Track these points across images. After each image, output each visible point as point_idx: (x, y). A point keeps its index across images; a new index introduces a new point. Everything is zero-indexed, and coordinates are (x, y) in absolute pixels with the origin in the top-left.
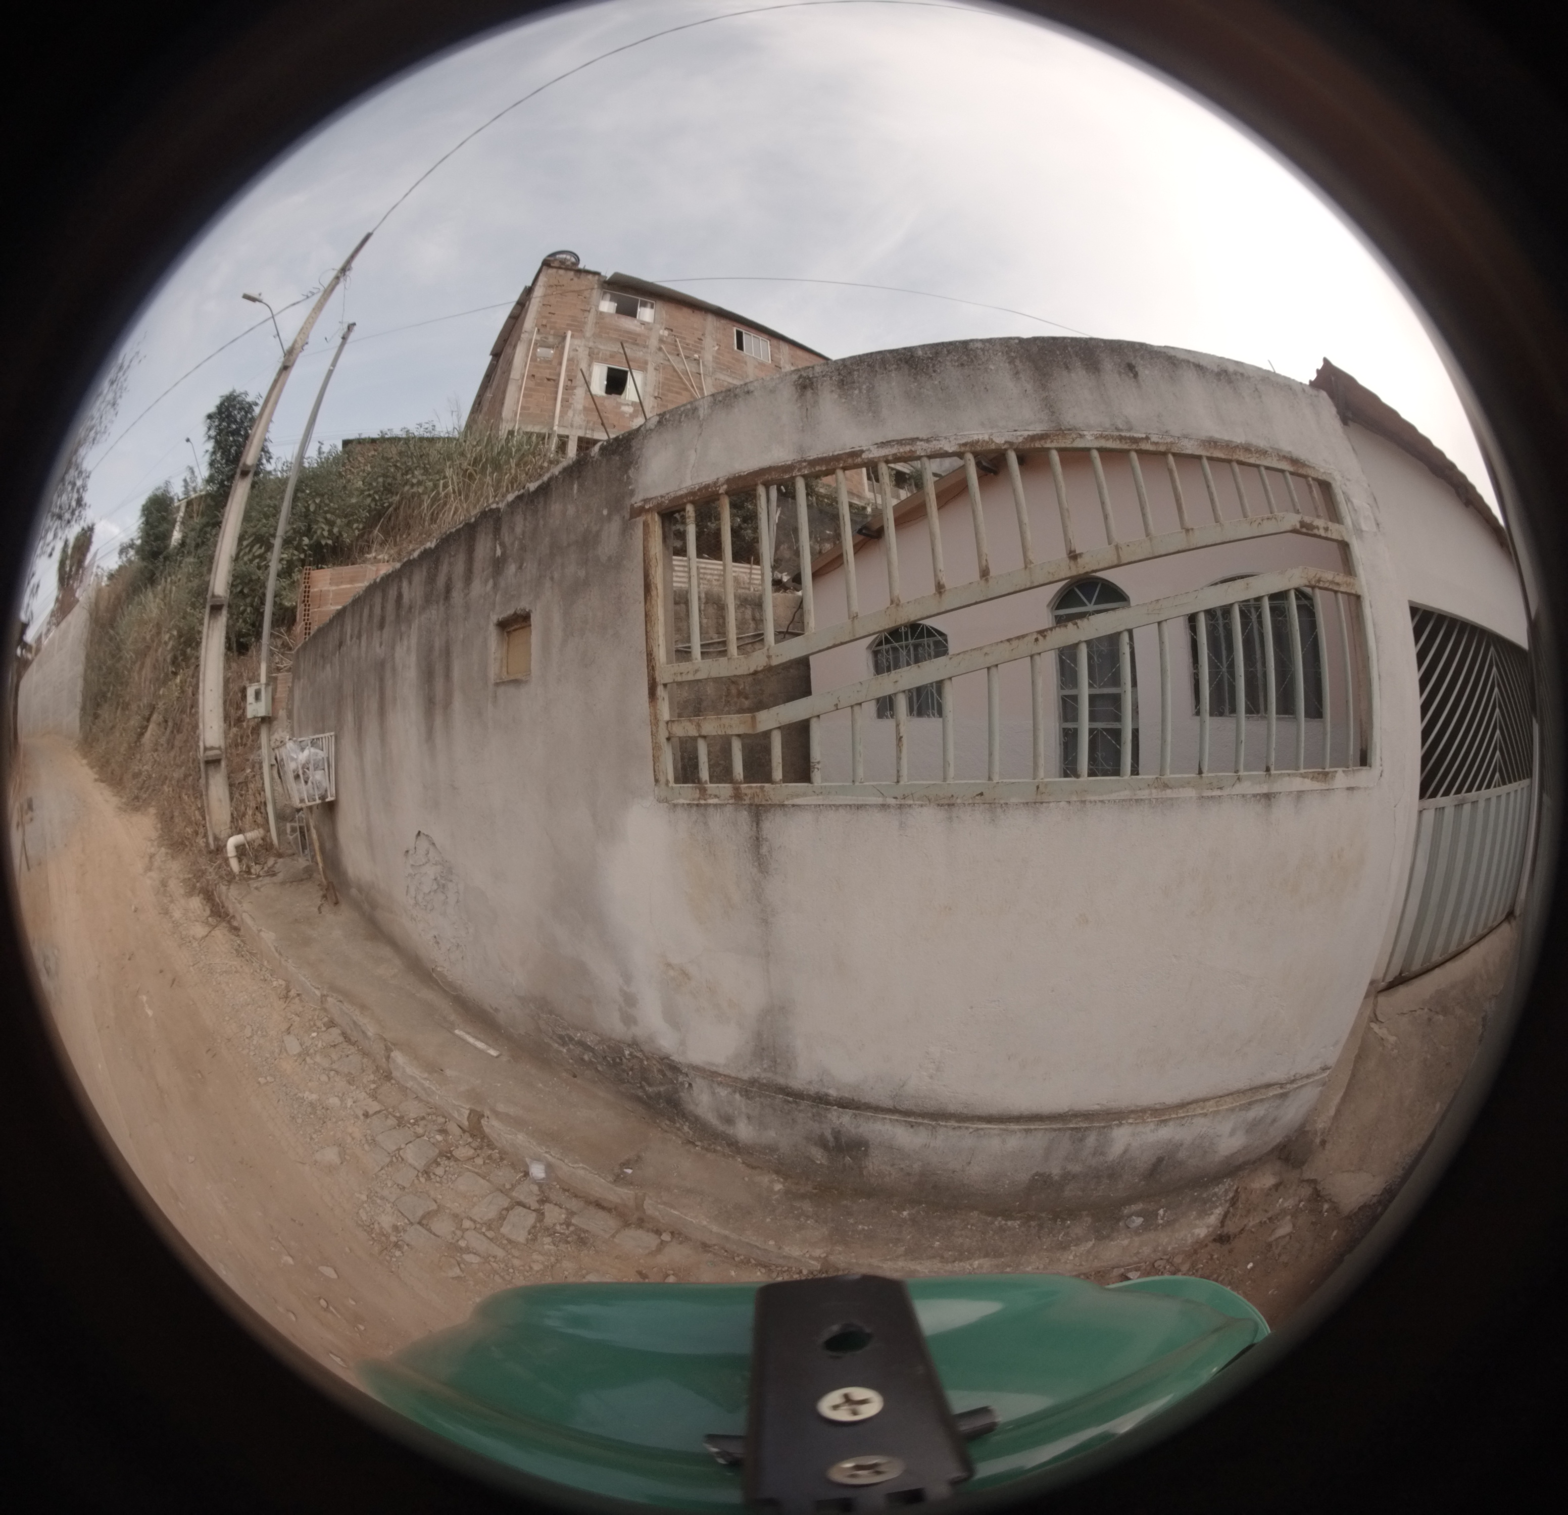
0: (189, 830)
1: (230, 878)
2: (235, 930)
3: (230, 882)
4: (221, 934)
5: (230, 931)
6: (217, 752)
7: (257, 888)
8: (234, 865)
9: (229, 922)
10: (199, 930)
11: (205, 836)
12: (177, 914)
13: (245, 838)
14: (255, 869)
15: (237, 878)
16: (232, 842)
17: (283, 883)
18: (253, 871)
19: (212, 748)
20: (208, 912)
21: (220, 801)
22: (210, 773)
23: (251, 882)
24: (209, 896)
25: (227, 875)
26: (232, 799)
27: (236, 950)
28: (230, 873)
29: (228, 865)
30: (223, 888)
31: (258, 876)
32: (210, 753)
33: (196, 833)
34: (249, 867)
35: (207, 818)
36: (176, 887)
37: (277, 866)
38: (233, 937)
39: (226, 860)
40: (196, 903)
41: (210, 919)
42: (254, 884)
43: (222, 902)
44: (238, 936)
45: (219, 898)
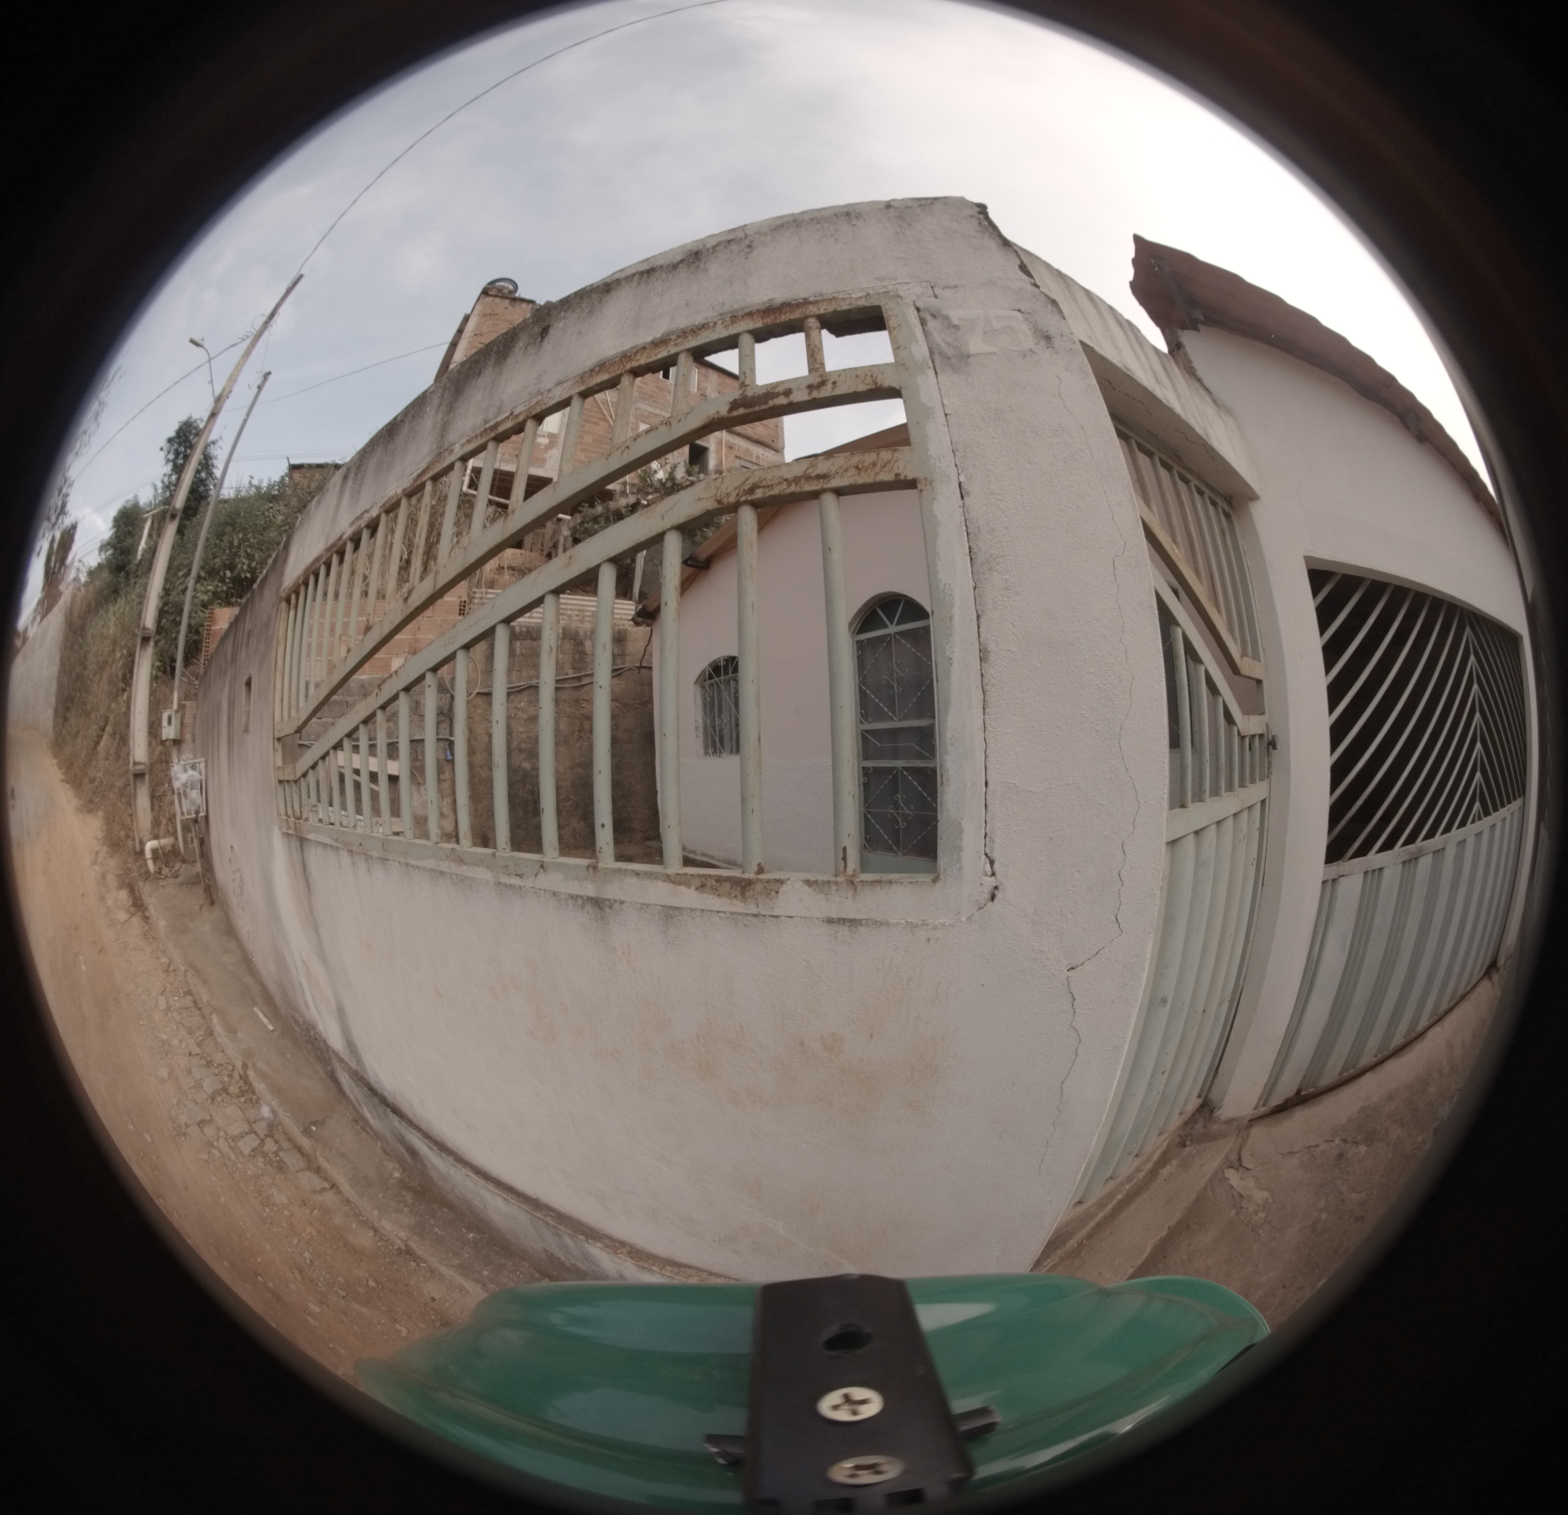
0: (122, 833)
1: (147, 875)
2: (146, 918)
3: (146, 879)
4: (136, 921)
5: (142, 919)
6: (142, 767)
7: (163, 887)
8: (150, 864)
9: (143, 912)
10: (123, 916)
11: (134, 840)
12: (110, 902)
13: (159, 843)
14: (166, 870)
15: (152, 877)
16: (150, 845)
17: (181, 884)
18: (163, 872)
19: (139, 763)
20: (130, 903)
21: (145, 810)
22: (138, 785)
23: (160, 881)
24: (132, 890)
25: (145, 873)
26: (152, 809)
27: (144, 934)
28: (148, 872)
29: (146, 865)
30: (141, 884)
31: (166, 877)
32: (138, 767)
33: (128, 836)
34: (160, 869)
35: (135, 823)
36: (111, 880)
37: (181, 870)
38: (144, 924)
39: (145, 860)
40: (124, 895)
41: (131, 908)
42: (162, 883)
43: (140, 896)
44: (147, 923)
45: (139, 892)
